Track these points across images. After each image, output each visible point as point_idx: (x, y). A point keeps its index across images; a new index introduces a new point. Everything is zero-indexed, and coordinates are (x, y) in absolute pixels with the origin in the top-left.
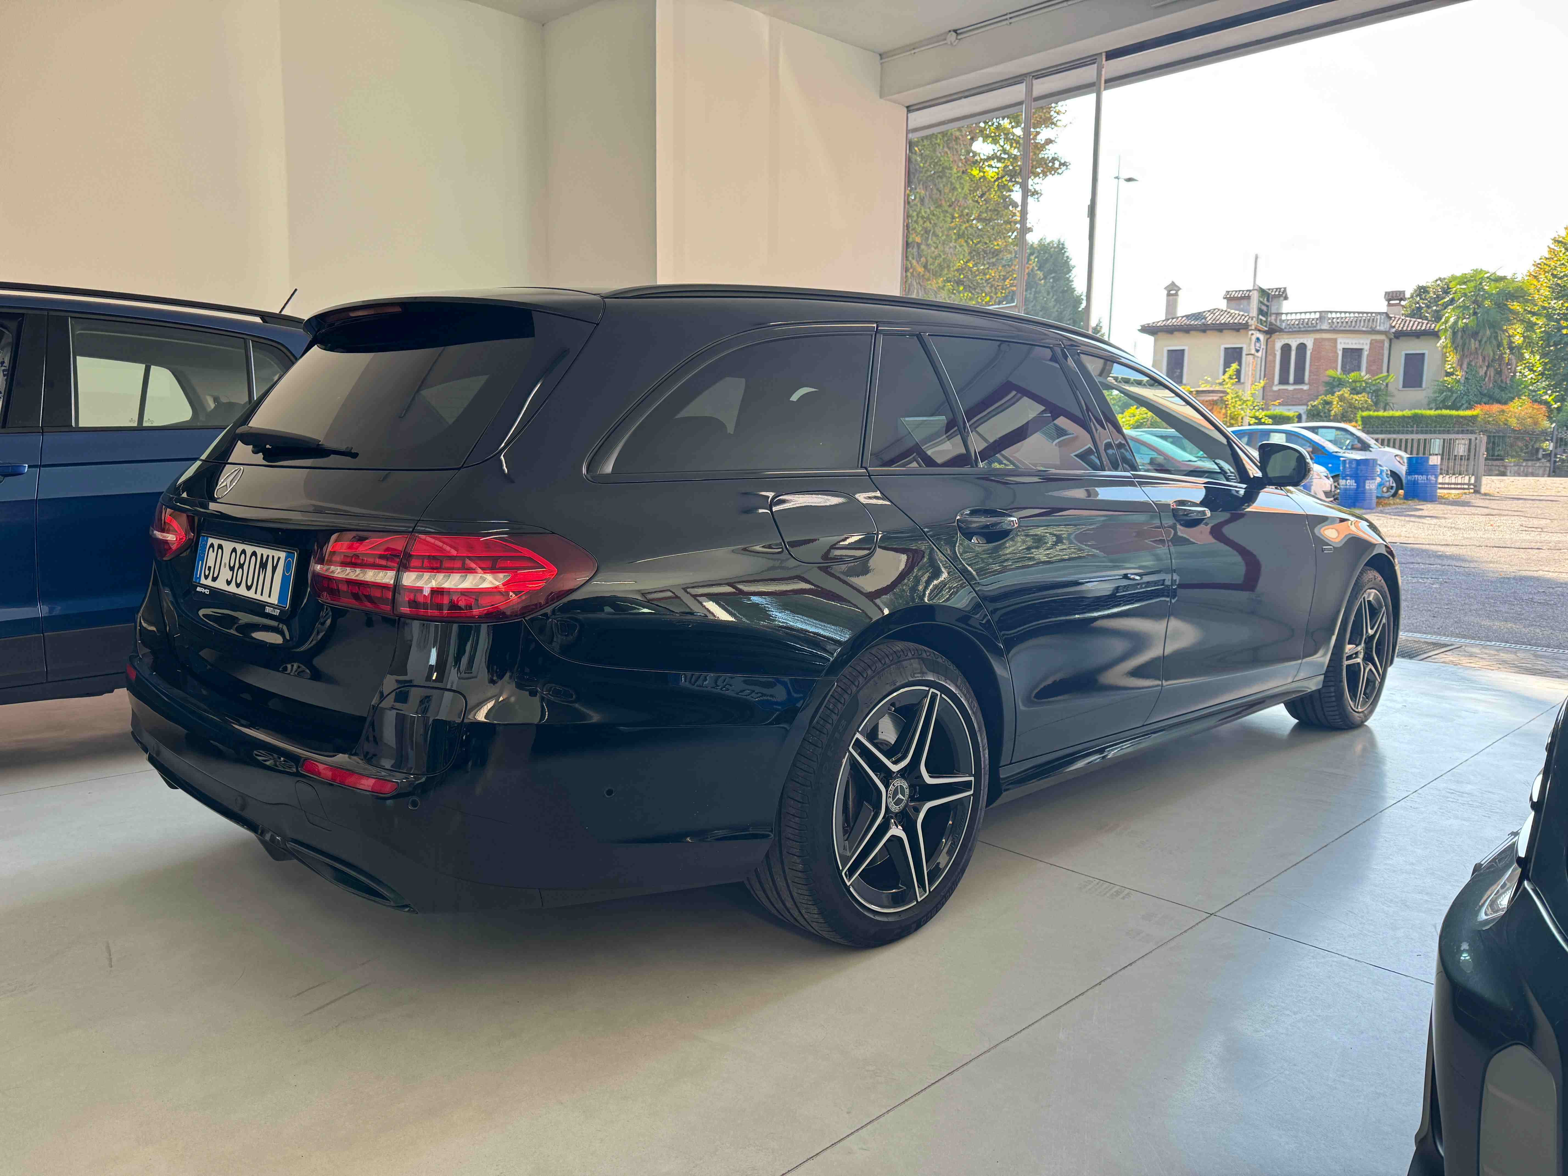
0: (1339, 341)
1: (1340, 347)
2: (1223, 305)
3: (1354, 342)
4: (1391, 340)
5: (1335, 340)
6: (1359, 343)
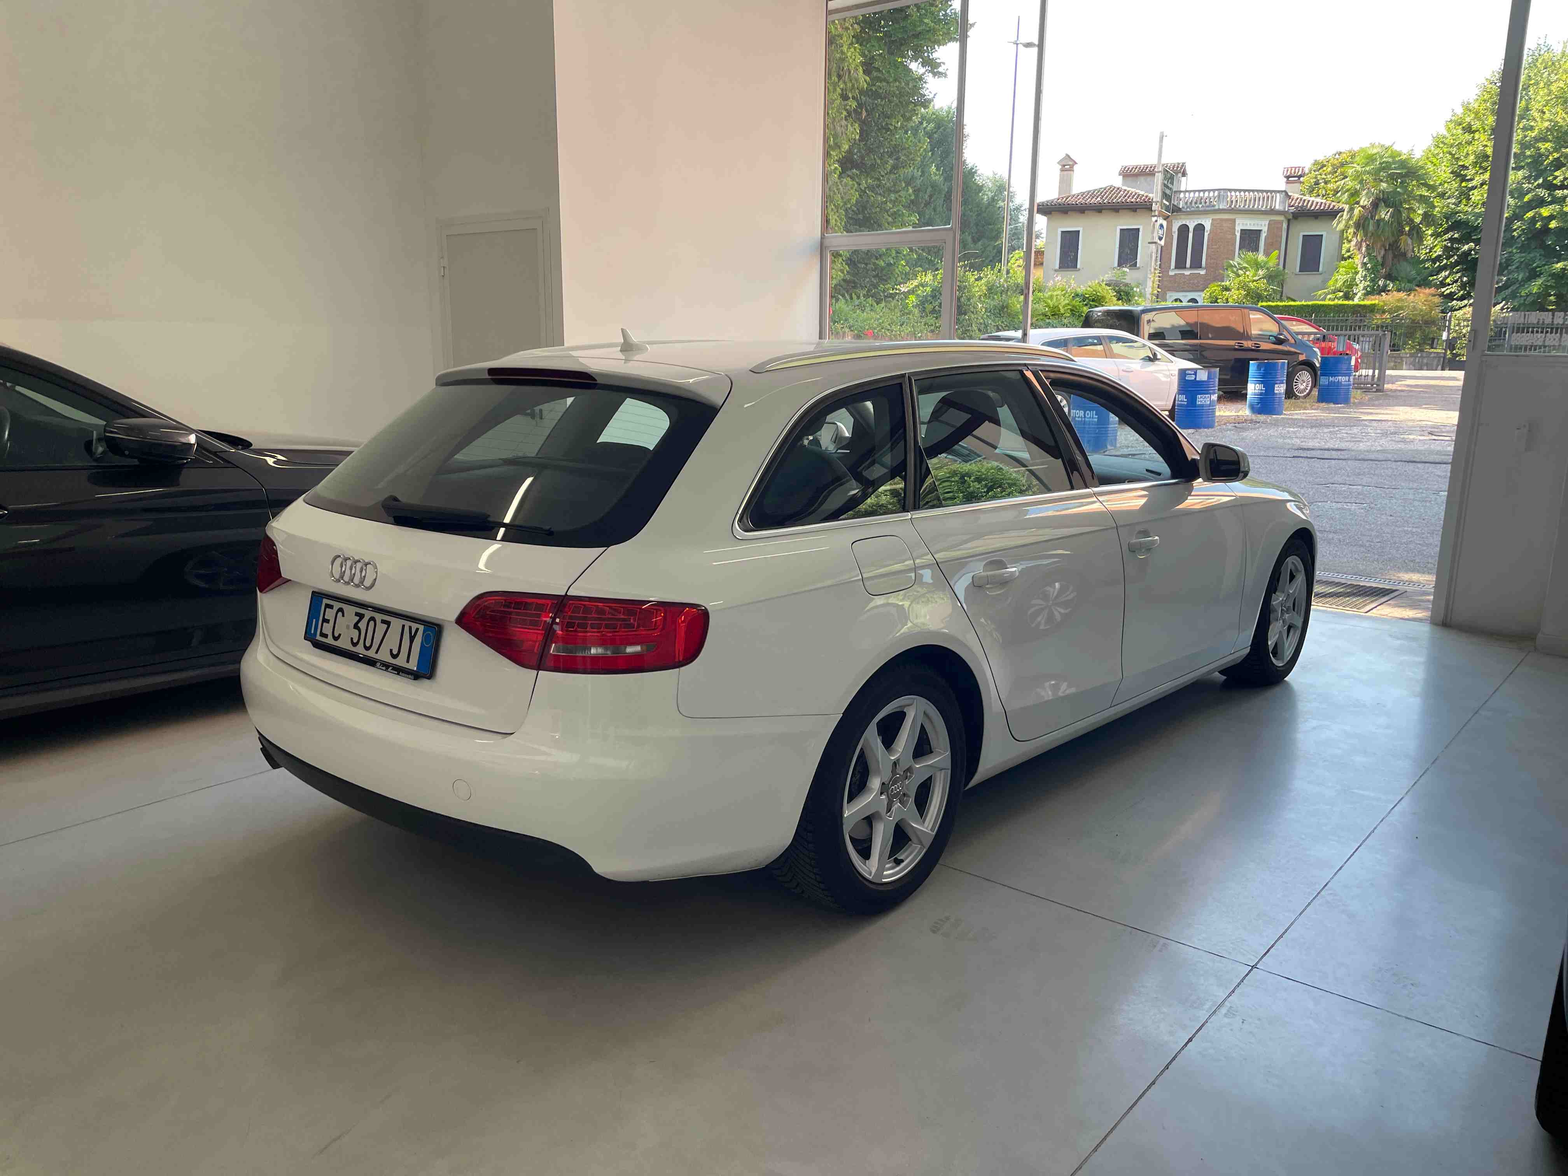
0: (1237, 223)
1: (1238, 228)
2: (1118, 182)
3: (1252, 222)
4: (1289, 221)
5: (1234, 221)
6: (1258, 224)
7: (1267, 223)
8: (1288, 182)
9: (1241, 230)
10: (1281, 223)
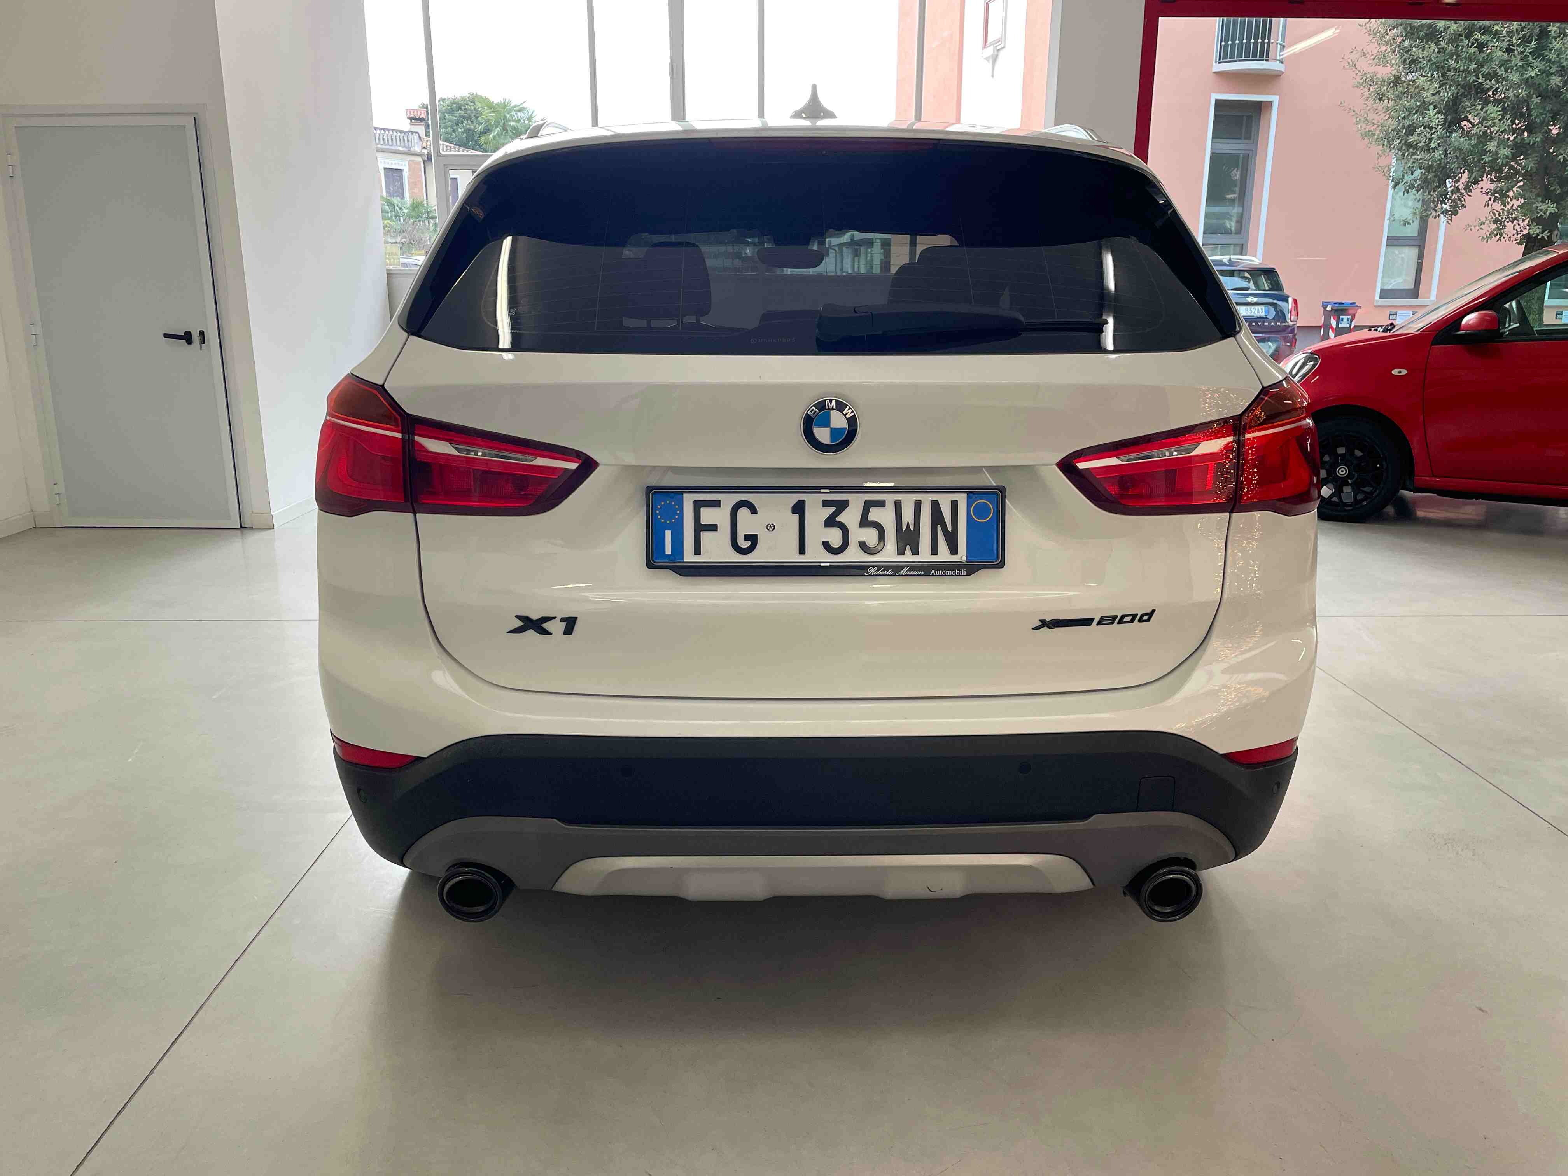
0: (379, 161)
1: (381, 166)
3: (393, 162)
6: (398, 163)
7: (407, 163)
8: (412, 124)
9: (385, 169)
10: (419, 163)
